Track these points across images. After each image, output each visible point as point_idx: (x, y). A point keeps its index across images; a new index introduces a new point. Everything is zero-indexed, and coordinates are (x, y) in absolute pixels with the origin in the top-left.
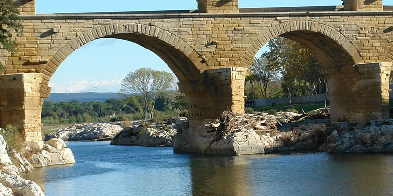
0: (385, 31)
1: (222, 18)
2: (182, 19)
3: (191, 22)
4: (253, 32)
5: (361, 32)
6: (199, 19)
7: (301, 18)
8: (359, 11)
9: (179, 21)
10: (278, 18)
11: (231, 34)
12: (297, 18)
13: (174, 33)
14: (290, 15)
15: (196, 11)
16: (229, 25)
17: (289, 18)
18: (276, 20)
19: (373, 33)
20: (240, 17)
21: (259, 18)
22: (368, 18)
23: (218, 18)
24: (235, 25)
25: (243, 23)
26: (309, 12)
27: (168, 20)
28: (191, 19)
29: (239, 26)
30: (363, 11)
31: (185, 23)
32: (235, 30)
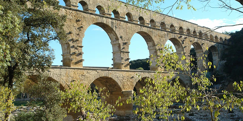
0: (131, 78)
1: (77, 70)
2: (62, 69)
3: (65, 71)
4: (88, 76)
5: (124, 78)
6: (69, 69)
7: (105, 71)
8: (122, 69)
9: (61, 70)
10: (97, 71)
11: (81, 77)
12: (104, 71)
13: (58, 75)
14: (102, 70)
15: (62, 66)
16: (80, 73)
17: (101, 71)
18: (96, 71)
19: (128, 79)
20: (84, 70)
21: (91, 71)
22: (126, 72)
23: (76, 70)
24: (82, 73)
25: (85, 72)
26: (107, 69)
27: (56, 69)
28: (65, 69)
29: (83, 73)
30: (124, 70)
31: (63, 71)
32: (82, 75)
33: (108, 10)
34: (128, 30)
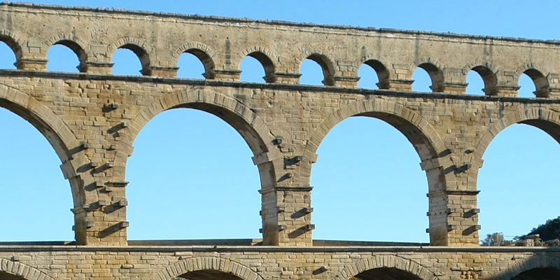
0: (315, 273)
1: (105, 253)
2: (54, 253)
3: (66, 257)
4: (145, 271)
5: (284, 273)
6: (76, 253)
7: (207, 254)
8: (281, 245)
9: (51, 255)
10: (178, 253)
11: (116, 273)
12: (202, 253)
13: (43, 270)
14: (193, 250)
15: (72, 243)
16: (115, 261)
17: (191, 253)
18: (175, 255)
19: (299, 275)
20: (129, 251)
21: (153, 253)
22: (293, 255)
23: (101, 253)
24: (122, 262)
25: (133, 259)
26: (218, 247)
27: (36, 253)
28: (65, 253)
29: (127, 263)
30: (287, 246)
31: (57, 257)
32: (122, 267)
33: (228, 57)
34: (306, 115)
